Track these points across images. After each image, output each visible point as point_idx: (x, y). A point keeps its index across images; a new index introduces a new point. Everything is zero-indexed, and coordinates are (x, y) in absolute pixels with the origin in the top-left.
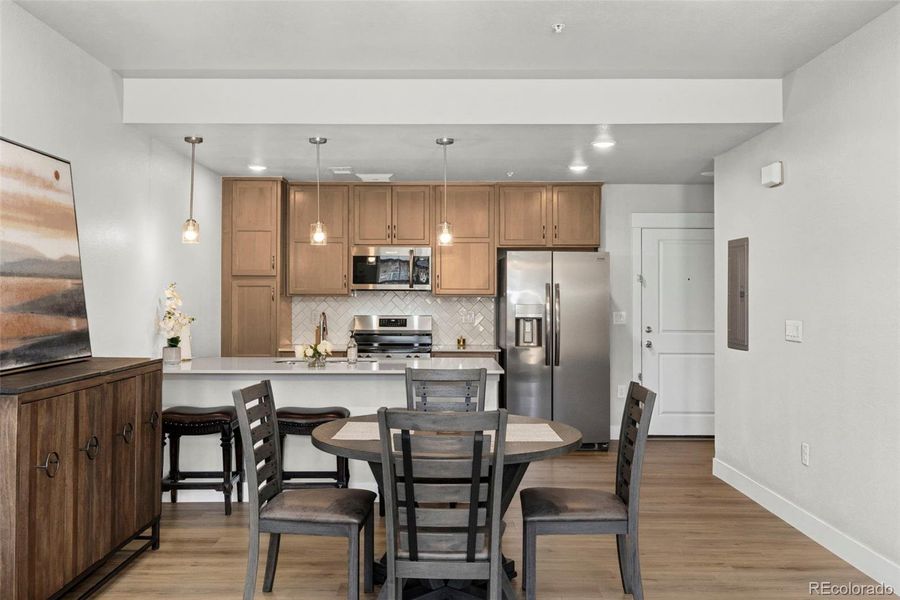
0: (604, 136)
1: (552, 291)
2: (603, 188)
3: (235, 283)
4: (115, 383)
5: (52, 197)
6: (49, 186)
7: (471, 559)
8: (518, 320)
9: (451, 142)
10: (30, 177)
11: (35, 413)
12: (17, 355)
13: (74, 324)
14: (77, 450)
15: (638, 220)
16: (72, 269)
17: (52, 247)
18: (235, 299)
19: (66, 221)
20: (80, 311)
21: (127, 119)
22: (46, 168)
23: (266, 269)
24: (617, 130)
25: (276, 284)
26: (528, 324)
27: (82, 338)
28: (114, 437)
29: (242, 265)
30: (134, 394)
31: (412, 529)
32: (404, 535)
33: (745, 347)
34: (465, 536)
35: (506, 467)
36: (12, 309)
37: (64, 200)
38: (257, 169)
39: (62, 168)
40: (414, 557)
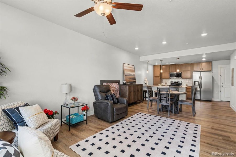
0: (204, 55)
1: (200, 78)
2: (213, 62)
3: (155, 77)
4: (137, 86)
5: (132, 69)
6: (132, 68)
7: (167, 103)
8: (194, 82)
9: (179, 59)
10: (130, 67)
11: (129, 87)
12: (129, 83)
13: (134, 81)
14: (133, 91)
15: (219, 66)
16: (134, 75)
17: (132, 73)
18: (155, 79)
19: (134, 71)
20: (135, 79)
21: (141, 61)
22: (132, 66)
23: (158, 76)
24: (206, 54)
25: (160, 77)
26: (196, 82)
27: (135, 82)
28: (137, 91)
29: (156, 75)
30: (139, 87)
31: (161, 100)
32: (160, 100)
33: (233, 86)
34: (166, 101)
35: (170, 95)
36: (129, 79)
37: (134, 69)
38: (157, 64)
39: (133, 66)
40: (161, 102)
